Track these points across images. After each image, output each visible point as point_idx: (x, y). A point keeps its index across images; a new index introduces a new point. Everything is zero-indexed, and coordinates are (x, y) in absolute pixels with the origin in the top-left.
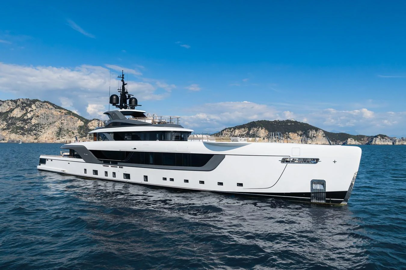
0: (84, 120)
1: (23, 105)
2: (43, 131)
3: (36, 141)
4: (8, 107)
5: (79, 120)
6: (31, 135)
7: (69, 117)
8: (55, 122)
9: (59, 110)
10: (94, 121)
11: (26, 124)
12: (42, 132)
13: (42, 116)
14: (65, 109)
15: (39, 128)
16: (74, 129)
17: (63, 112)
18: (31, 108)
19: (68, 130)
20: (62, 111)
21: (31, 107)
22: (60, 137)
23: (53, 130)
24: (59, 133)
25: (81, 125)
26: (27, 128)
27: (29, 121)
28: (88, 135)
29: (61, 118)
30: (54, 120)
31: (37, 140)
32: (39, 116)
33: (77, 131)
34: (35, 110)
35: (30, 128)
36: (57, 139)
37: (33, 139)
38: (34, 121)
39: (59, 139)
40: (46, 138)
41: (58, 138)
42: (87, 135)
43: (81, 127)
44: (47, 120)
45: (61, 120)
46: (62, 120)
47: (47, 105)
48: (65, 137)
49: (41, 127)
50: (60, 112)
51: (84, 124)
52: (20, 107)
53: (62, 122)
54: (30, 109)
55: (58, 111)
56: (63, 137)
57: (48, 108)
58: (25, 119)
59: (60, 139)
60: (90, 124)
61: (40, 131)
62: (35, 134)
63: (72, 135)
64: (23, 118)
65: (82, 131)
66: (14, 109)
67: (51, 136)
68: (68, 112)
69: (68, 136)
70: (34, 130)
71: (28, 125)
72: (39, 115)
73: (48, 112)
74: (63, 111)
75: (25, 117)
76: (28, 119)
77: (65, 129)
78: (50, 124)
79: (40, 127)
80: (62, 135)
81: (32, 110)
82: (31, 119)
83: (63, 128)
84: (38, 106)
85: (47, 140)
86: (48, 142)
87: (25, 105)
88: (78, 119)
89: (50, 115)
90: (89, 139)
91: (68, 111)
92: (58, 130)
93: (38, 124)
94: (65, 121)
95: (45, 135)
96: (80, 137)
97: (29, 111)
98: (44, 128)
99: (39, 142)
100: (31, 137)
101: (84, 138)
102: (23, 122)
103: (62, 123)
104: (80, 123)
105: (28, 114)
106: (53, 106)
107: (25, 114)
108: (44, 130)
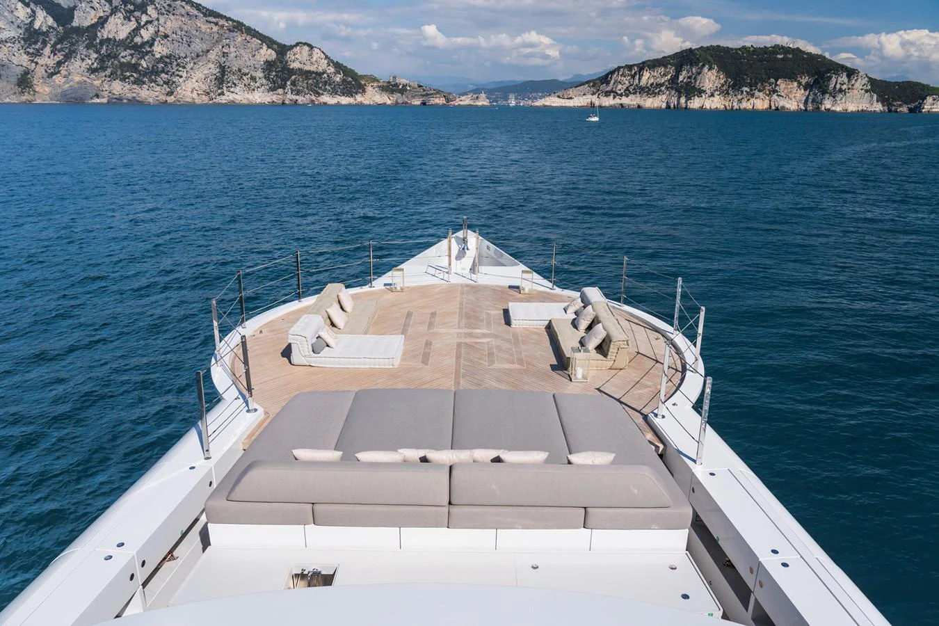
0: (275, 46)
1: (126, 8)
2: (184, 75)
3: (171, 99)
4: (93, 12)
5: (265, 47)
6: (158, 85)
7: (240, 38)
8: (208, 51)
9: (214, 20)
10: (298, 48)
11: (142, 58)
12: (181, 77)
13: (174, 36)
14: (228, 16)
15: (174, 66)
16: (255, 68)
17: (223, 26)
18: (147, 14)
19: (240, 70)
20: (220, 23)
21: (145, 12)
22: (225, 88)
23: (206, 72)
24: (222, 78)
25: (269, 59)
26: (145, 66)
27: (149, 49)
28: (289, 83)
29: (221, 41)
30: (205, 47)
31: (172, 97)
32: (168, 36)
33: (262, 75)
34: (158, 19)
35: (153, 67)
36: (219, 95)
37: (163, 94)
38: (159, 50)
39: (222, 94)
40: (192, 92)
41: (220, 91)
42: (286, 83)
43: (269, 66)
44: (189, 46)
45: (220, 47)
46: (223, 47)
47: (184, 7)
48: (237, 90)
49: (178, 65)
50: (216, 24)
51: (277, 55)
52: (121, 12)
53: (224, 50)
54: (144, 18)
55: (210, 22)
56: (232, 90)
57: (188, 14)
58: (136, 44)
59: (224, 95)
60: (290, 55)
61: (178, 75)
62: (166, 83)
63: (252, 84)
64: (132, 40)
65: (274, 73)
66: (108, 17)
67: (204, 87)
68: (235, 24)
69: (243, 86)
70: (163, 71)
71: (146, 58)
72: (169, 32)
73: (189, 25)
74: (222, 22)
75: (138, 40)
76: (143, 44)
77: (234, 69)
78: (198, 56)
79: (175, 63)
80: (229, 85)
81: (150, 19)
82: (151, 43)
83: (229, 67)
84: (163, 11)
85: (195, 95)
86: (198, 101)
87: (132, 7)
88: (262, 44)
89: (194, 32)
90: (292, 93)
91: (234, 21)
92: (218, 70)
93: (169, 57)
94: (232, 49)
95: (190, 85)
96: (270, 88)
97: (142, 23)
98: (184, 67)
99: (179, 101)
100: (158, 88)
101: (280, 91)
102: (133, 52)
103: (225, 55)
104: (268, 54)
105: (143, 32)
106: (197, 10)
107: (136, 31)
108: (185, 73)
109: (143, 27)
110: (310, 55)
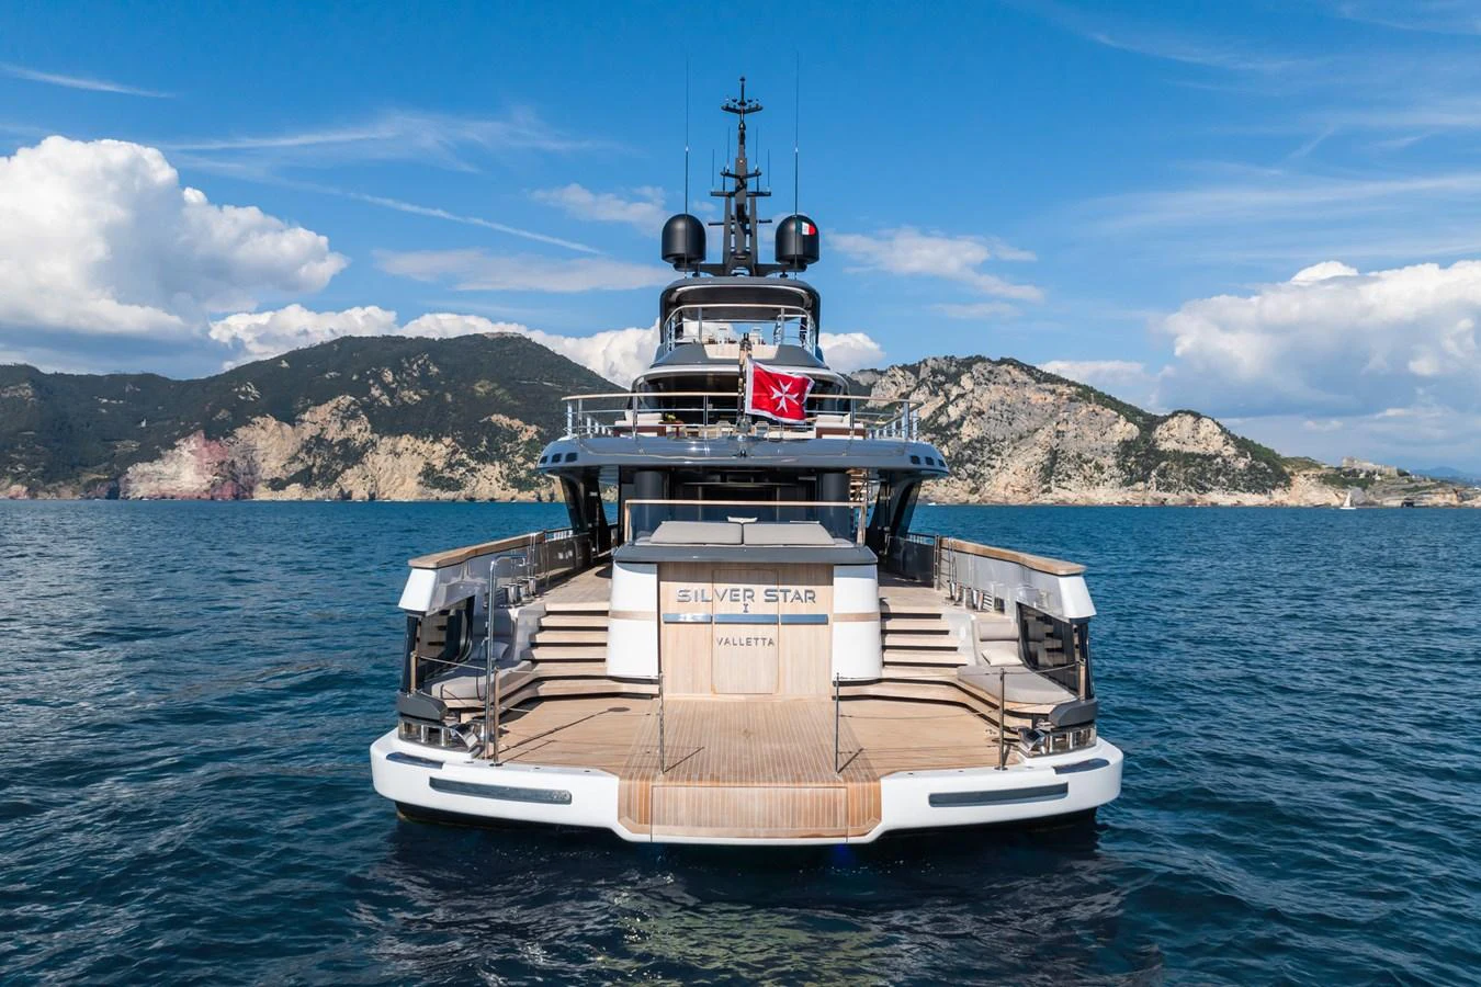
0: (1139, 419)
1: (936, 380)
2: (998, 464)
3: (974, 499)
4: (894, 388)
5: (1122, 420)
6: (960, 479)
7: (1084, 410)
8: (1036, 430)
9: (1051, 387)
10: (1176, 419)
11: (945, 443)
12: (993, 467)
13: (992, 411)
14: (1070, 380)
15: (985, 453)
16: (1104, 452)
17: (1061, 394)
18: (960, 386)
19: (1079, 456)
20: (1059, 391)
21: (958, 384)
22: (1053, 482)
23: (1029, 460)
24: (1050, 470)
25: (1128, 438)
26: (947, 454)
27: (955, 431)
28: (1154, 473)
29: (1056, 415)
30: (1032, 425)
31: (977, 495)
32: (983, 413)
33: (1112, 462)
34: (973, 391)
35: (957, 455)
36: (1044, 492)
37: (965, 491)
38: (968, 432)
39: (1049, 490)
40: (1006, 488)
41: (1045, 487)
42: (1149, 473)
43: (1127, 447)
44: (1010, 424)
45: (1055, 424)
46: (1058, 424)
47: (1010, 373)
48: (1071, 484)
49: (992, 451)
50: (1053, 392)
51: (1141, 432)
52: (927, 385)
53: (1059, 428)
54: (955, 391)
55: (1045, 390)
56: (1063, 484)
57: (1014, 382)
58: (940, 425)
59: (1051, 492)
60: (1160, 432)
61: (989, 465)
62: (971, 476)
63: (1096, 475)
64: (936, 421)
65: (1133, 459)
66: (910, 393)
67: (1023, 482)
68: (1080, 390)
69: (1081, 478)
70: (969, 460)
71: (950, 444)
72: (984, 408)
73: (1013, 397)
74: (1061, 388)
75: (943, 420)
76: (949, 425)
77: (1071, 454)
78: (1021, 438)
79: (987, 449)
80: (1060, 477)
81: (963, 392)
82: (959, 424)
83: (1063, 452)
84: (982, 380)
85: (1009, 493)
86: (1013, 501)
87: (942, 379)
88: (1118, 417)
89: (1020, 406)
90: (1158, 488)
91: (1079, 386)
92: (1046, 457)
93: (980, 440)
94: (1071, 426)
95: (1004, 478)
96: (1124, 481)
97: (952, 398)
98: (999, 454)
99: (986, 502)
100: (960, 483)
101: (1140, 485)
102: (934, 435)
103: (1060, 434)
104: (1125, 430)
105: (951, 409)
106: (1029, 374)
107: (942, 409)
108: (999, 462)
109: (951, 403)
110: (1196, 429)
